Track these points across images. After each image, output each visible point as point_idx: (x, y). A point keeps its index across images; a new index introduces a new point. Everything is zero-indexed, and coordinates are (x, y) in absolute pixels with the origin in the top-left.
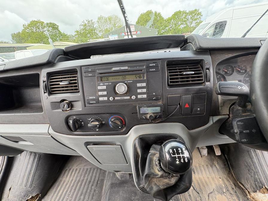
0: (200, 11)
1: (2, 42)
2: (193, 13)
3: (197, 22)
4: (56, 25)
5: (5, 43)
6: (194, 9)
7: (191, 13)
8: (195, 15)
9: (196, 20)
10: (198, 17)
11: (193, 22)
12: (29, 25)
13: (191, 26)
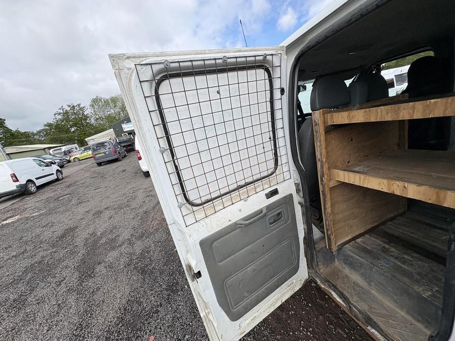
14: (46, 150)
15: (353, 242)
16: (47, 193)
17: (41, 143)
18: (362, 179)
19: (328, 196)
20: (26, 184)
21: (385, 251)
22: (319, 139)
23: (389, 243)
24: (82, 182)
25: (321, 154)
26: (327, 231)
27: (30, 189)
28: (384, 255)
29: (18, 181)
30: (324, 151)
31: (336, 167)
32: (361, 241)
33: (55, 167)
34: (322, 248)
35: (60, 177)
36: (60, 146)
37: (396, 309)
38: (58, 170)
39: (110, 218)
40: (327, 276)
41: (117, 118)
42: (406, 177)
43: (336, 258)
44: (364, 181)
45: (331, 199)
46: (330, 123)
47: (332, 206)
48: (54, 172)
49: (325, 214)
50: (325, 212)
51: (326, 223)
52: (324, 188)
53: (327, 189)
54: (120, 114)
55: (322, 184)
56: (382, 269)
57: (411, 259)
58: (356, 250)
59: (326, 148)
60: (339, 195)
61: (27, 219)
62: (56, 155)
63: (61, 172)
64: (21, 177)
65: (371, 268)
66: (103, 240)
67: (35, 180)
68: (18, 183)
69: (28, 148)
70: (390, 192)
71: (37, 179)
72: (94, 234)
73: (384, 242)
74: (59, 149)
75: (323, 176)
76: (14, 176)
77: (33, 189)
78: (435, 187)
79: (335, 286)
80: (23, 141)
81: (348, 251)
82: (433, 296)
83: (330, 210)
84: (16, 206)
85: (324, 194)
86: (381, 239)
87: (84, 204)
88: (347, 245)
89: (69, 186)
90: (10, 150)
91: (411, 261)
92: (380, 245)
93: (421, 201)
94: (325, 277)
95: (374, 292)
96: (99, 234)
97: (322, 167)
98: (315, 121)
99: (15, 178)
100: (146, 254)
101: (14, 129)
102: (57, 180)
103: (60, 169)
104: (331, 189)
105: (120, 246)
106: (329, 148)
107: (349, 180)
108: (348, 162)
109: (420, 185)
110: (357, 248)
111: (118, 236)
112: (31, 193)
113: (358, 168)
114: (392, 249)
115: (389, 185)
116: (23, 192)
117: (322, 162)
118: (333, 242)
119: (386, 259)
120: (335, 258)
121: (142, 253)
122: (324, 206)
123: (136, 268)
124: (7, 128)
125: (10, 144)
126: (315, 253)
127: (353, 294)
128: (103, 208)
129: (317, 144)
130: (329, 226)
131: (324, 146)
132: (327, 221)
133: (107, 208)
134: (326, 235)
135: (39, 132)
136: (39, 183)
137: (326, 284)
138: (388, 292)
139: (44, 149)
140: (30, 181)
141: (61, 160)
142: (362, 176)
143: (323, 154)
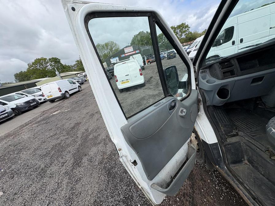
0: (186, 24)
1: (6, 83)
2: (181, 27)
3: (186, 34)
4: (58, 59)
5: (9, 83)
6: (181, 24)
7: (179, 27)
8: (183, 28)
9: (184, 32)
10: (186, 29)
11: (183, 34)
12: (33, 64)
13: (182, 38)
14: (77, 74)
16: (74, 98)
17: (75, 71)
20: (65, 93)
24: (89, 93)
27: (67, 95)
29: (61, 91)
33: (78, 84)
35: (80, 90)
36: (82, 73)
38: (79, 86)
39: (97, 120)
41: (109, 56)
48: (77, 87)
54: (110, 53)
61: (62, 113)
62: (81, 77)
63: (80, 87)
64: (63, 89)
66: (91, 137)
67: (68, 91)
68: (61, 93)
69: (69, 74)
71: (70, 90)
72: (87, 130)
74: (81, 74)
76: (59, 89)
77: (68, 96)
80: (68, 70)
84: (61, 104)
87: (87, 108)
89: (83, 95)
90: (62, 75)
96: (90, 130)
99: (60, 90)
100: (113, 157)
101: (64, 64)
102: (79, 91)
103: (80, 86)
105: (99, 143)
111: (99, 135)
112: (67, 98)
116: (64, 97)
121: (110, 154)
123: (105, 168)
124: (61, 64)
125: (63, 72)
128: (95, 112)
133: (97, 112)
135: (74, 65)
136: (71, 92)
139: (76, 74)
140: (66, 92)
141: (82, 80)
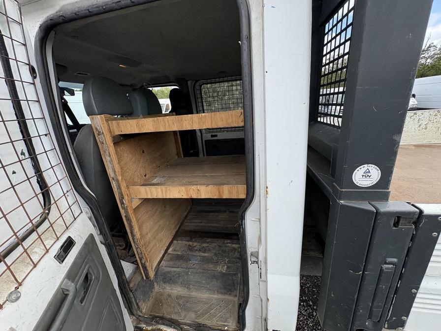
15: (166, 255)
18: (164, 191)
19: (134, 220)
21: (191, 248)
22: (107, 152)
23: (191, 240)
25: (115, 172)
26: (141, 260)
28: (191, 253)
30: (117, 167)
31: (134, 184)
32: (172, 251)
34: (139, 282)
37: (211, 296)
40: (151, 312)
42: (194, 180)
43: (155, 283)
44: (166, 192)
45: (138, 221)
46: (117, 133)
47: (140, 228)
49: (134, 242)
50: (133, 239)
51: (137, 252)
52: (126, 212)
53: (131, 212)
55: (123, 208)
56: (194, 268)
57: (208, 245)
58: (171, 263)
59: (119, 163)
60: (144, 213)
65: (187, 274)
70: (189, 198)
73: (188, 241)
75: (122, 198)
78: (216, 184)
79: (162, 318)
81: (165, 268)
82: (228, 267)
83: (139, 235)
85: (128, 219)
86: (185, 239)
88: (162, 262)
91: (208, 247)
92: (186, 244)
93: (210, 199)
94: (150, 315)
95: (194, 294)
97: (119, 187)
98: (96, 129)
104: (136, 210)
106: (123, 163)
107: (151, 194)
108: (145, 176)
109: (207, 185)
110: (171, 260)
113: (155, 180)
114: (195, 244)
115: (187, 191)
117: (117, 181)
118: (149, 269)
119: (194, 256)
120: (153, 283)
122: (132, 233)
126: (132, 296)
127: (180, 311)
129: (106, 160)
130: (142, 254)
131: (115, 161)
132: (139, 249)
134: (140, 266)
137: (153, 323)
138: (203, 285)
142: (163, 188)
143: (116, 170)
